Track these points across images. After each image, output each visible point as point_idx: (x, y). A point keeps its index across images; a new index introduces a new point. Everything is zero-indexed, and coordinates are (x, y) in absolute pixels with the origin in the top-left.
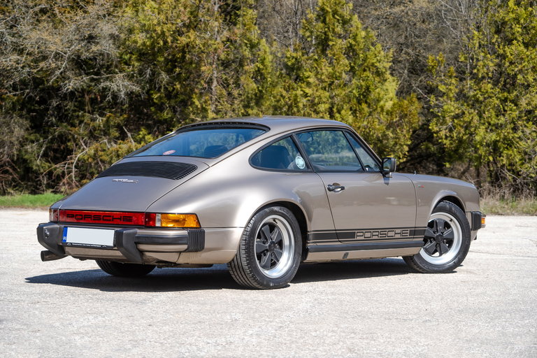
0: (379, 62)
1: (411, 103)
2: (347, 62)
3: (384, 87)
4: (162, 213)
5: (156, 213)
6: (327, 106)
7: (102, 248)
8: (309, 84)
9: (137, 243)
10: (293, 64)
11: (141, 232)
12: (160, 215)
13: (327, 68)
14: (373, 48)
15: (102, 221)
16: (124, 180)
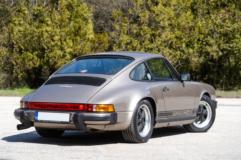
0: (86, 13)
1: (105, 36)
2: (69, 13)
3: (88, 27)
4: (96, 104)
5: (93, 104)
6: (59, 37)
7: (62, 123)
8: (47, 25)
9: (84, 120)
10: (38, 14)
11: (86, 114)
12: (95, 105)
13: (58, 16)
14: (81, 5)
15: (59, 109)
16: (66, 86)
